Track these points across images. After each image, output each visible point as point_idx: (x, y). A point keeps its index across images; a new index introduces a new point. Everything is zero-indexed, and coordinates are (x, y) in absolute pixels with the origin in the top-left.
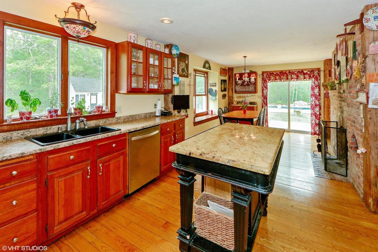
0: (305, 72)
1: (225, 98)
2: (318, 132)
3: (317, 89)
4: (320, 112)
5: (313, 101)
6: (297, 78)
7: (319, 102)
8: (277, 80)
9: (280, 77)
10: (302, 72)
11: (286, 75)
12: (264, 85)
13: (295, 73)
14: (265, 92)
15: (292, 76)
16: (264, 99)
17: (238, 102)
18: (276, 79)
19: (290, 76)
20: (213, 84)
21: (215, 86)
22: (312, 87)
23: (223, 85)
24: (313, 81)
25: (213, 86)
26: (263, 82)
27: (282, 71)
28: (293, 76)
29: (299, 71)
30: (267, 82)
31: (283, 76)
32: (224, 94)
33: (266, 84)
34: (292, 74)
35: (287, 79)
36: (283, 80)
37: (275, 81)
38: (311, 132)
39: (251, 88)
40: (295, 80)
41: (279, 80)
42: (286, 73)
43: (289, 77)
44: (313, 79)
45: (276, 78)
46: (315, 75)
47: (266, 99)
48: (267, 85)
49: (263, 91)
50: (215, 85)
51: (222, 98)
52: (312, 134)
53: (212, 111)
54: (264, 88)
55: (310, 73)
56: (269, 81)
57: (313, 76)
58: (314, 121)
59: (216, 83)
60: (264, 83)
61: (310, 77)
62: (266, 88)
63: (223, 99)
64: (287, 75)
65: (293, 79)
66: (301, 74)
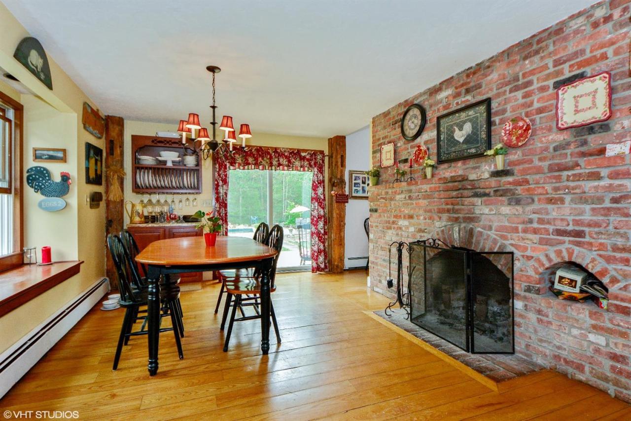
0: (303, 154)
1: (98, 206)
2: (322, 266)
3: (321, 188)
4: (324, 229)
5: (314, 209)
6: (288, 166)
7: (324, 211)
8: (250, 166)
9: (256, 159)
10: (296, 154)
11: (269, 157)
12: (219, 175)
13: (286, 154)
14: (221, 190)
15: (279, 161)
16: (220, 208)
17: (146, 218)
18: (248, 164)
19: (277, 159)
20: (51, 153)
21: (64, 160)
22: (313, 184)
23: (93, 161)
24: (316, 173)
25: (52, 158)
26: (217, 166)
27: (261, 147)
28: (281, 160)
29: (293, 152)
30: (225, 168)
31: (263, 159)
32: (96, 193)
33: (225, 172)
34: (279, 155)
35: (271, 165)
36: (261, 167)
37: (246, 167)
38: (311, 268)
39: (187, 180)
40: (286, 168)
41: (253, 166)
42: (269, 153)
43: (275, 163)
44: (316, 169)
45: (247, 160)
46: (317, 163)
47: (226, 206)
48: (226, 176)
49: (217, 189)
50: (60, 155)
51: (89, 203)
52: (313, 271)
53: (47, 252)
54: (221, 183)
55: (311, 157)
56: (232, 167)
57: (315, 164)
58: (316, 246)
59: (64, 151)
60: (220, 170)
61: (310, 166)
62: (225, 182)
63: (91, 207)
64: (271, 158)
65: (281, 167)
66: (295, 159)
